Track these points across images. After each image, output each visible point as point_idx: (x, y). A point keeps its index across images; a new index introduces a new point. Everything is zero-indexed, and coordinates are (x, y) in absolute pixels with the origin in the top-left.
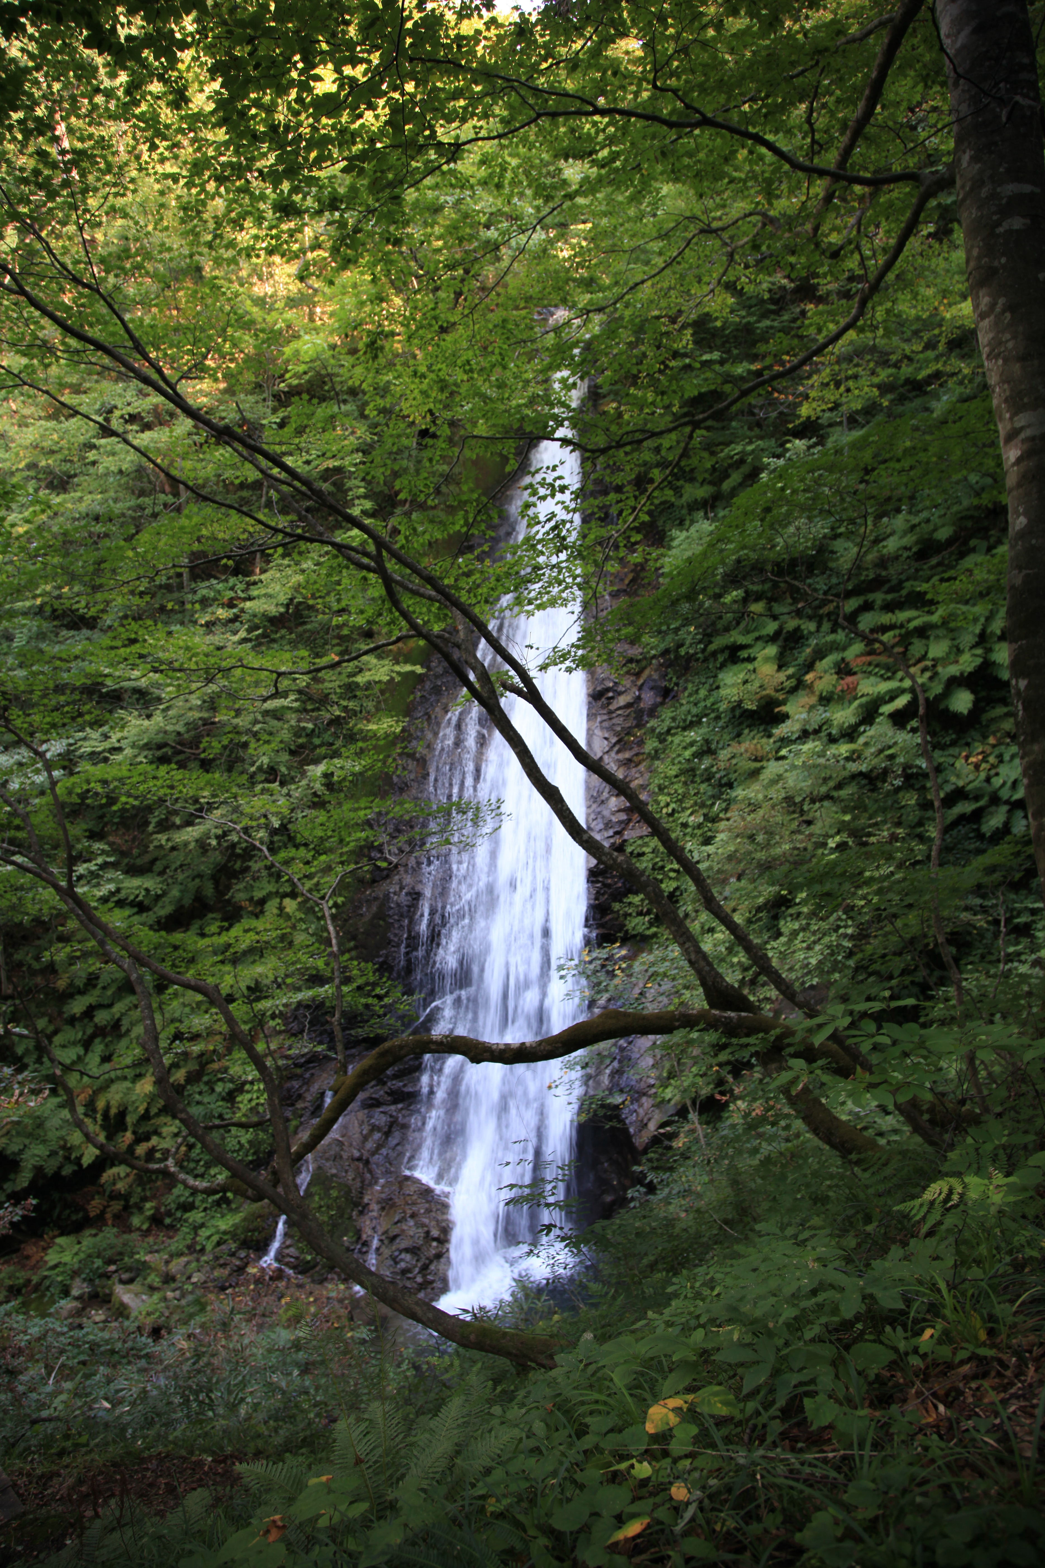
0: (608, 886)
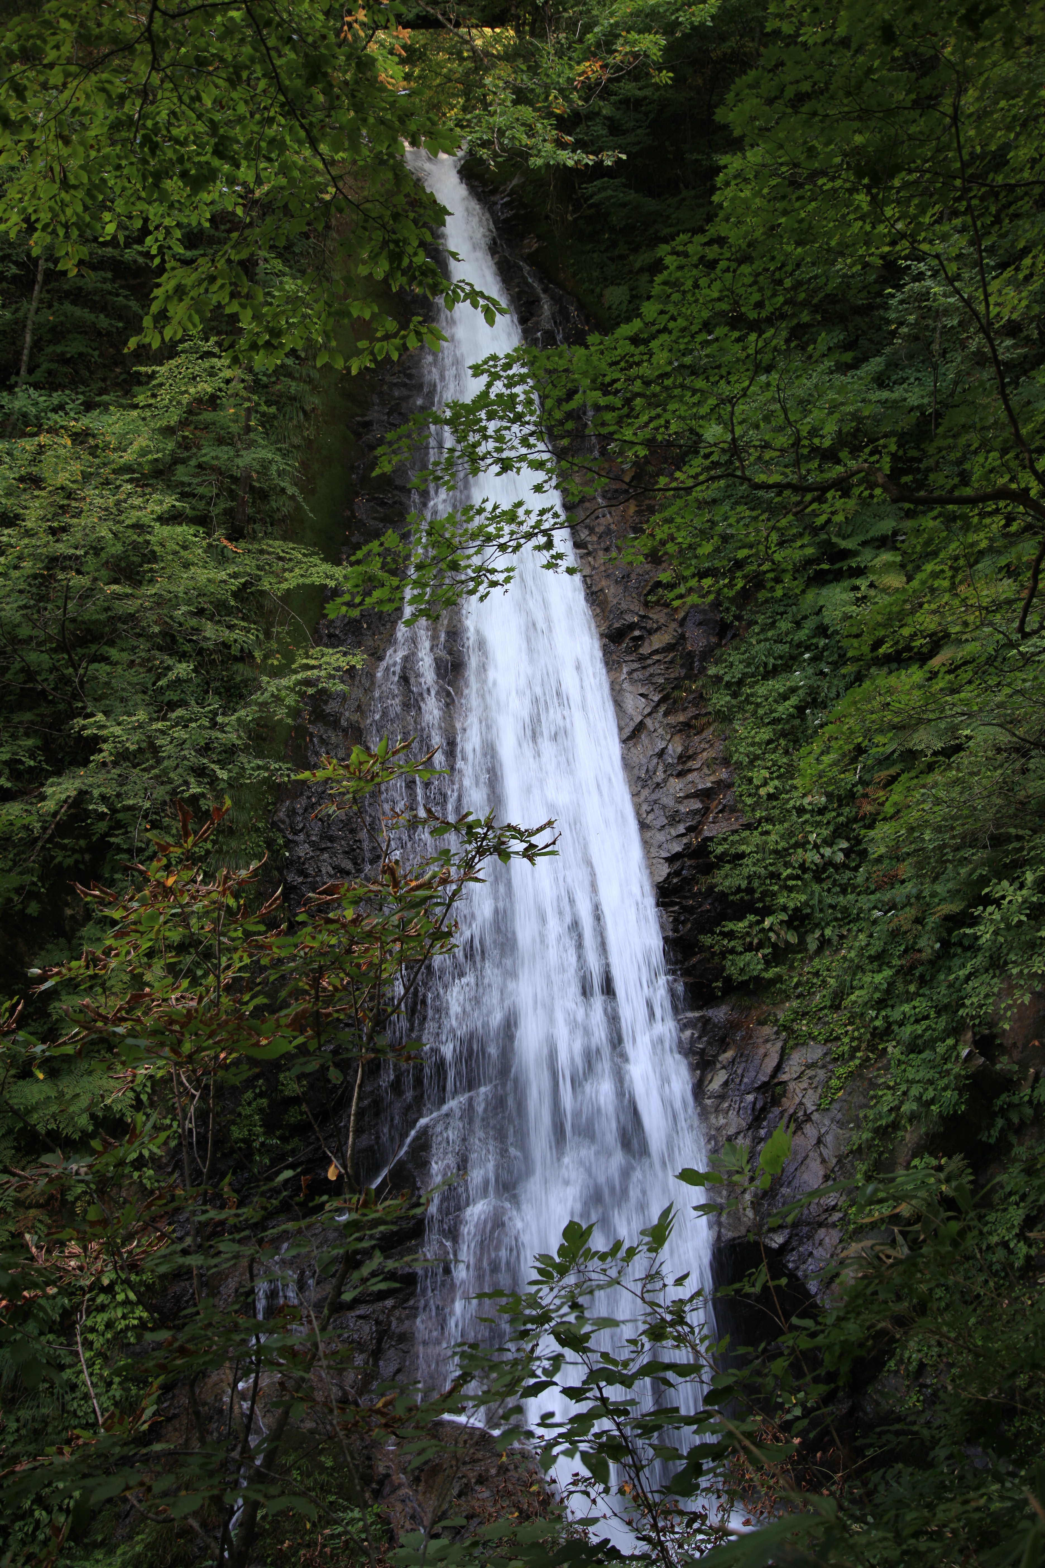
0: (689, 910)
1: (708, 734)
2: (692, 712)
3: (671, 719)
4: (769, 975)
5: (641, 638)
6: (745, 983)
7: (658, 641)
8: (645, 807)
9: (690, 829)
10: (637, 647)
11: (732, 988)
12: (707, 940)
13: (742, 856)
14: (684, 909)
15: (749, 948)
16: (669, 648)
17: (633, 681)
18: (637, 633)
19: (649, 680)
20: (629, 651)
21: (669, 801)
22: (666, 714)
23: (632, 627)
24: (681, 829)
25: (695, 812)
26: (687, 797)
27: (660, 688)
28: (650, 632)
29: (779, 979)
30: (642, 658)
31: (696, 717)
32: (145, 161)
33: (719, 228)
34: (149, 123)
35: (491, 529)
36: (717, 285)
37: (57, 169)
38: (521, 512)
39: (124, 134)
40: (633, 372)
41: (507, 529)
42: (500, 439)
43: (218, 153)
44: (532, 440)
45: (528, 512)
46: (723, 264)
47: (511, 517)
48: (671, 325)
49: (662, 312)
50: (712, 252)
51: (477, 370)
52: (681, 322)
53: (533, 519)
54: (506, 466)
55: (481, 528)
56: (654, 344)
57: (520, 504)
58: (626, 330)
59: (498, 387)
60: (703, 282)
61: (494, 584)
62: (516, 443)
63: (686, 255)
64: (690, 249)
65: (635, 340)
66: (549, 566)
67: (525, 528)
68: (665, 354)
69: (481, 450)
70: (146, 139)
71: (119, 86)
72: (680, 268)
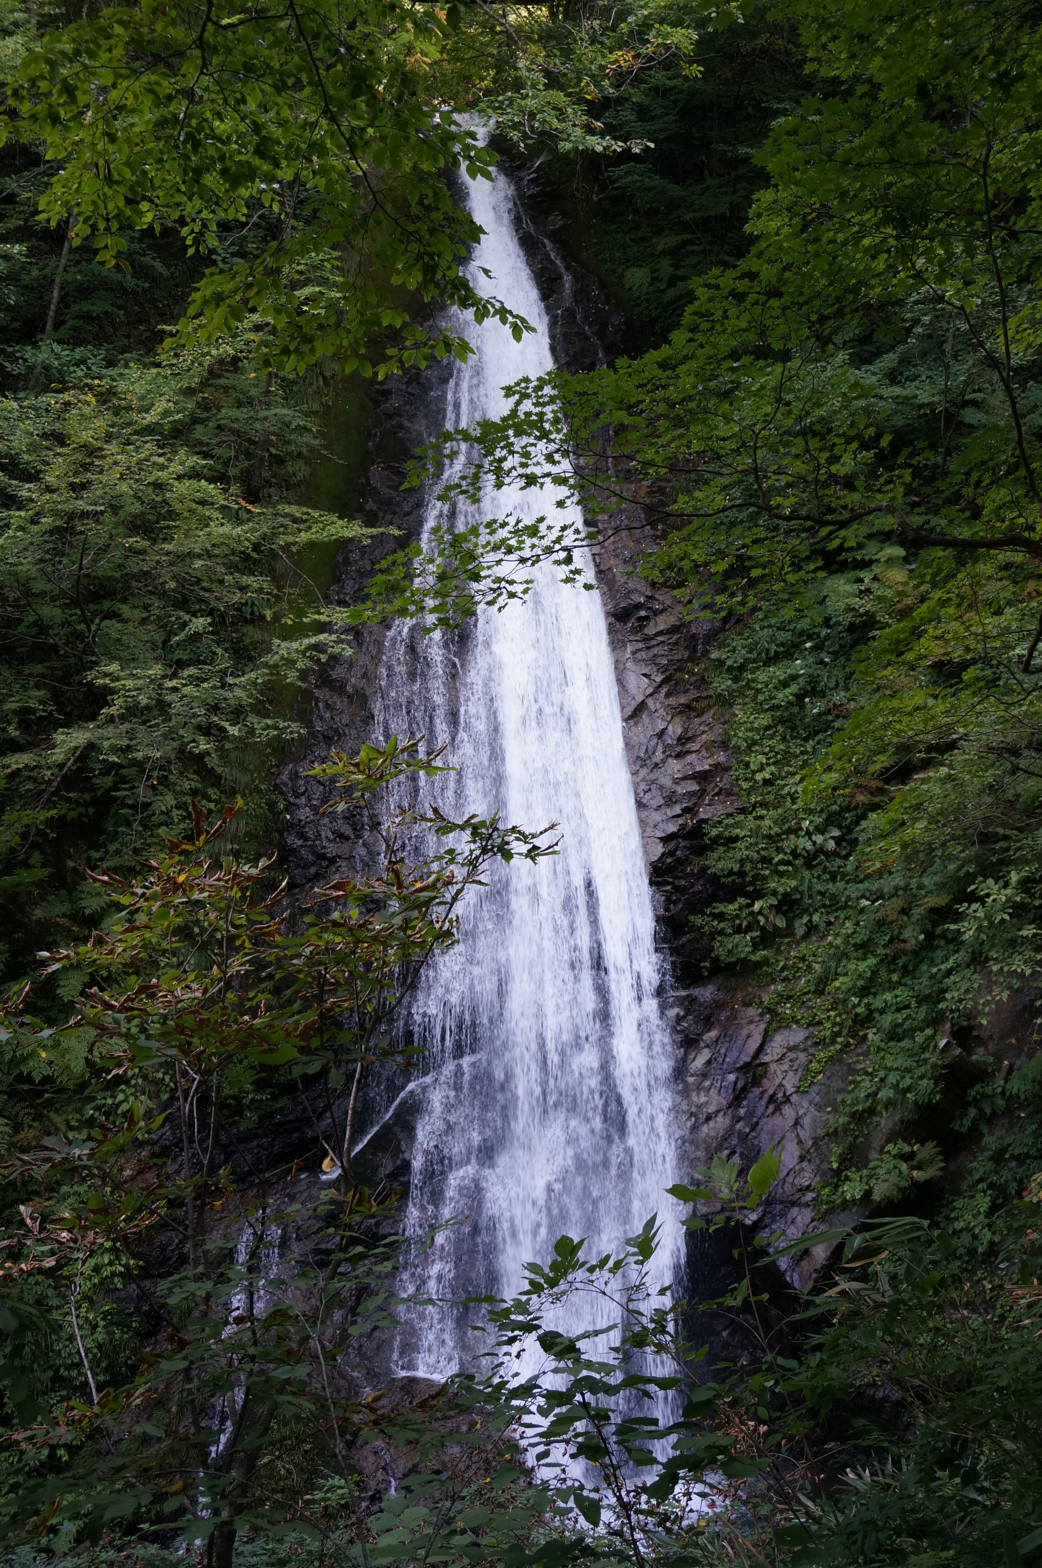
0: (680, 890)
1: (708, 717)
2: (693, 694)
3: (672, 701)
4: (756, 957)
5: (646, 618)
6: (732, 965)
7: (663, 623)
8: (643, 786)
9: (686, 811)
10: (641, 628)
11: (719, 969)
12: (698, 920)
13: (736, 839)
14: (676, 889)
15: (738, 930)
16: (674, 629)
17: (637, 661)
18: (643, 613)
19: (653, 661)
20: (634, 631)
21: (666, 782)
22: (668, 695)
23: (638, 607)
24: (677, 809)
25: (691, 794)
26: (685, 778)
27: (663, 669)
28: (656, 613)
29: (765, 962)
30: (647, 639)
31: (697, 700)
32: (187, 158)
33: (750, 263)
34: (194, 122)
35: (513, 542)
36: (746, 317)
37: (101, 162)
38: (542, 527)
39: (169, 131)
40: (659, 393)
41: (528, 542)
42: (526, 455)
43: (259, 152)
44: (557, 457)
45: (550, 528)
46: (752, 297)
47: (533, 531)
48: (699, 352)
49: (691, 340)
50: (742, 286)
51: (509, 391)
52: (708, 351)
53: (554, 534)
54: (531, 480)
55: (503, 541)
56: (681, 369)
57: (541, 520)
58: (654, 356)
59: (527, 406)
60: (732, 312)
61: (512, 595)
62: (541, 459)
63: (717, 287)
64: (722, 282)
65: (663, 365)
66: (567, 580)
67: (546, 542)
68: (692, 379)
69: (506, 465)
70: (189, 136)
71: (167, 87)
72: (710, 300)
